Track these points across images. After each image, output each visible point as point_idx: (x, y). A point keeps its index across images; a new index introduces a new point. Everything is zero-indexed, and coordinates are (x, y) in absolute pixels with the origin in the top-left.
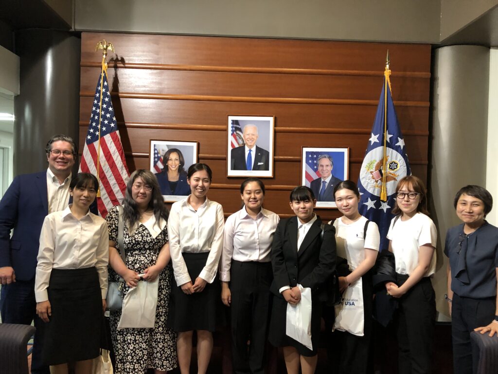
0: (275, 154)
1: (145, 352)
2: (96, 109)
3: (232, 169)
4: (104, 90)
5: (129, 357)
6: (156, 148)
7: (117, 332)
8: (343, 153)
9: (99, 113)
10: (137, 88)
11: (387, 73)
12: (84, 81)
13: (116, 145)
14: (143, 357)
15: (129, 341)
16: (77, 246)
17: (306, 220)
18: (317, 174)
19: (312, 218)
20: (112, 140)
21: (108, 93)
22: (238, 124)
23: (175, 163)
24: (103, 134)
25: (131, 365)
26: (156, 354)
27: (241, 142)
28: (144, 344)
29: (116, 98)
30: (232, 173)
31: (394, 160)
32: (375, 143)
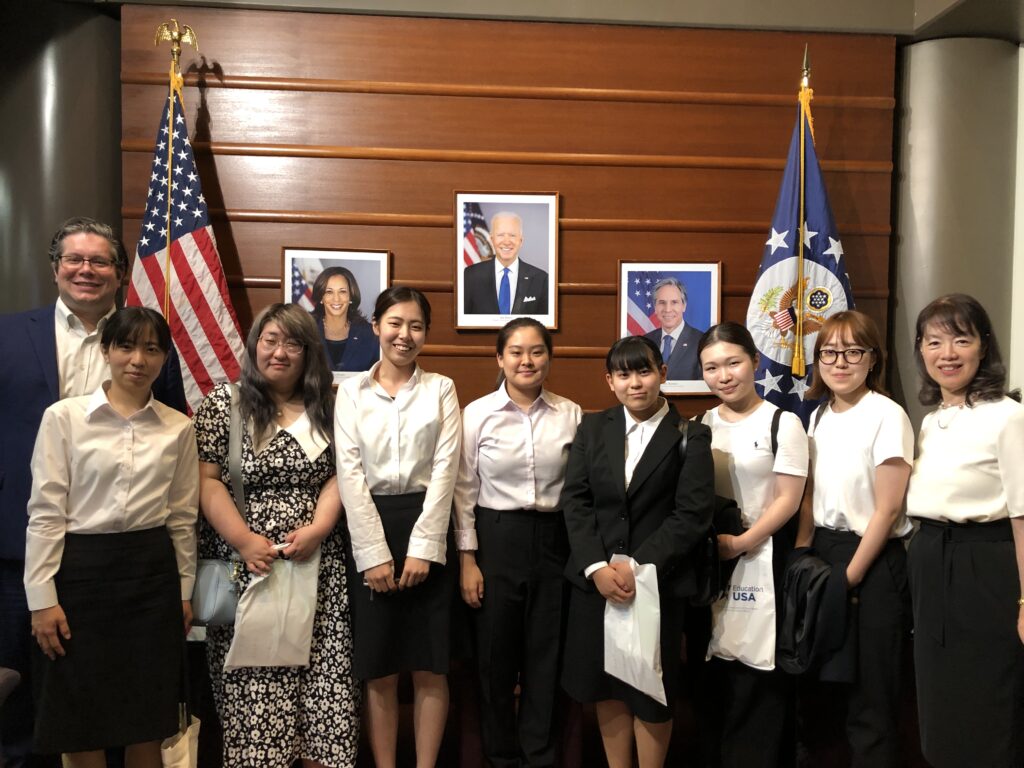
0: (560, 278)
1: (291, 720)
2: (159, 177)
3: (466, 312)
4: (176, 134)
5: (253, 733)
6: (296, 265)
7: (225, 677)
8: (709, 274)
9: (166, 187)
10: (251, 133)
11: (805, 96)
12: (129, 118)
13: (206, 258)
14: (287, 730)
15: (254, 696)
16: (123, 481)
17: (643, 415)
18: (652, 320)
19: (657, 410)
20: (196, 247)
21: (187, 142)
22: (480, 212)
23: (340, 300)
24: (177, 233)
25: (260, 752)
26: (316, 725)
27: (485, 251)
28: (288, 701)
29: (204, 154)
30: (466, 320)
31: (820, 287)
32: (779, 249)
